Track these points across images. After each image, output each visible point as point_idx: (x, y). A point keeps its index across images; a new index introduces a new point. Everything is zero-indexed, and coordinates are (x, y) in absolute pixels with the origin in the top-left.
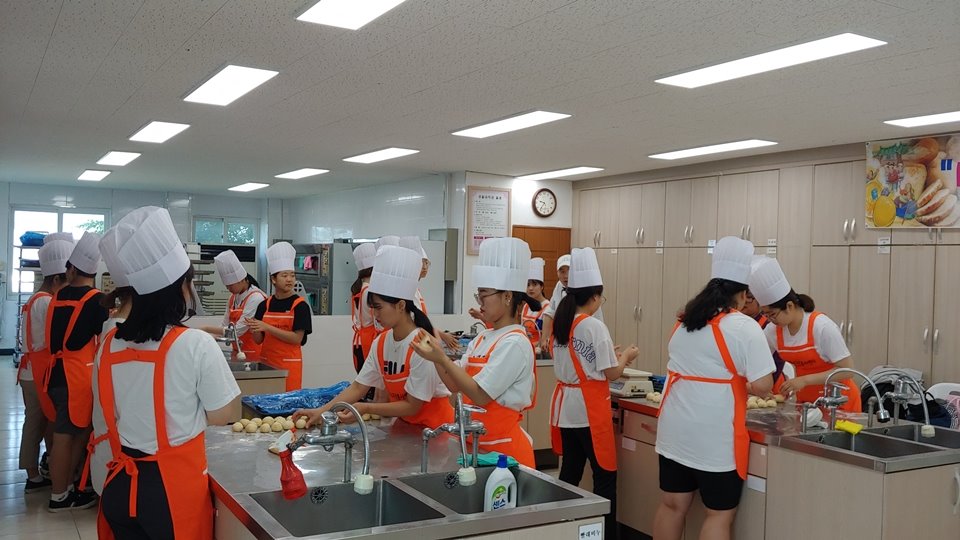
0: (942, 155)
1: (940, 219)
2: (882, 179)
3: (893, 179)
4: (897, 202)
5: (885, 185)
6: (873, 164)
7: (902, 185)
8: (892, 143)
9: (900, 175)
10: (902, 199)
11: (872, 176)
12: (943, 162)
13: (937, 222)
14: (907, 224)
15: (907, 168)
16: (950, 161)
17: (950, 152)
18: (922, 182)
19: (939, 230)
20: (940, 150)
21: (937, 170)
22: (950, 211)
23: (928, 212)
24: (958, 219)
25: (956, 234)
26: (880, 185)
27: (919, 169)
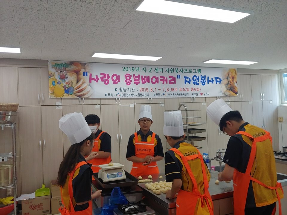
0: (82, 71)
1: (84, 95)
2: (57, 77)
3: (63, 78)
4: (65, 87)
5: (58, 80)
6: (52, 70)
7: (67, 81)
8: (61, 62)
9: (66, 76)
10: (67, 86)
11: (51, 76)
12: (84, 73)
13: (83, 96)
14: (70, 97)
15: (69, 74)
16: (87, 73)
17: (86, 69)
18: (76, 80)
19: (84, 99)
20: (82, 68)
21: (82, 76)
22: (89, 92)
23: (79, 91)
24: (92, 95)
25: (90, 101)
26: (56, 80)
27: (74, 75)
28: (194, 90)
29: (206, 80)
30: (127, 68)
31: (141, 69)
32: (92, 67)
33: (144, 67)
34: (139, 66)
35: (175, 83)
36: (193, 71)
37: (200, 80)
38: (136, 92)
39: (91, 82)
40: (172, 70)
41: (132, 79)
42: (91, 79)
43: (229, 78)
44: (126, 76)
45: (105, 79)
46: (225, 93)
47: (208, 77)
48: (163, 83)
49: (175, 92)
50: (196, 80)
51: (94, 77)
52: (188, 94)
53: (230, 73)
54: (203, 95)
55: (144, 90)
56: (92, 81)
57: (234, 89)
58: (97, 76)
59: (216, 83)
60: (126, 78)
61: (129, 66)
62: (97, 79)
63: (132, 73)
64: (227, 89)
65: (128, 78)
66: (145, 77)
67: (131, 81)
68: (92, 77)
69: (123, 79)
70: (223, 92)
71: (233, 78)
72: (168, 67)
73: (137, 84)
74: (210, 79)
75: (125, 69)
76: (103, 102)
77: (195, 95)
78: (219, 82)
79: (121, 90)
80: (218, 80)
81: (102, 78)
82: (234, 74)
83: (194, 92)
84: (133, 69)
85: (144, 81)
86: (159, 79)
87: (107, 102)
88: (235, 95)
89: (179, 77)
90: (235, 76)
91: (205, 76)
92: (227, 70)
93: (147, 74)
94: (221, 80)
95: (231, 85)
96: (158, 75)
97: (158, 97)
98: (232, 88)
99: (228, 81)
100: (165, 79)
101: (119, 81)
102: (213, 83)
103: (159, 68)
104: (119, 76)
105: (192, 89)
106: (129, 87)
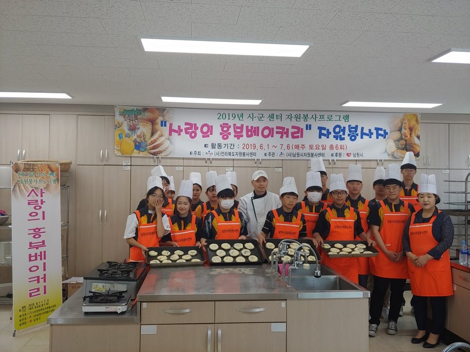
0: (160, 119)
1: (160, 152)
2: (125, 128)
3: (133, 129)
4: (135, 141)
5: (127, 131)
6: (119, 119)
7: (139, 133)
8: (131, 108)
9: (138, 127)
10: (138, 140)
11: (118, 126)
12: (162, 122)
13: (159, 154)
14: (141, 154)
15: (141, 123)
16: (165, 122)
17: (165, 117)
18: (150, 132)
19: (160, 158)
20: (159, 116)
21: (158, 126)
22: (167, 148)
23: (154, 148)
24: (171, 152)
25: (169, 160)
26: (124, 131)
27: (148, 124)
28: (335, 148)
29: (359, 132)
30: (224, 115)
31: (246, 116)
32: (173, 114)
33: (250, 112)
34: (242, 112)
35: (302, 136)
36: (334, 118)
37: (347, 132)
38: (236, 150)
39: (171, 135)
40: (298, 117)
41: (231, 130)
42: (171, 131)
43: (403, 129)
44: (222, 127)
45: (191, 131)
46: (393, 155)
47: (362, 128)
48: (282, 137)
49: (301, 151)
50: (339, 132)
51: (175, 127)
52: (323, 155)
53: (406, 121)
54: (352, 156)
55: (250, 146)
56: (173, 133)
57: (413, 147)
58: (179, 127)
59: (377, 138)
60: (222, 129)
61: (227, 112)
62: (179, 131)
63: (231, 123)
64: (398, 148)
65: (225, 129)
66: (252, 127)
67: (230, 134)
68: (173, 128)
69: (217, 130)
70: (390, 153)
71: (411, 129)
72: (291, 112)
73: (238, 139)
74: (366, 131)
75: (221, 116)
76: (186, 163)
77: (336, 156)
78: (381, 135)
79: (213, 146)
80: (380, 132)
81: (186, 129)
82: (413, 123)
83: (334, 151)
84: (234, 116)
85: (250, 133)
86: (275, 130)
87: (192, 163)
89: (309, 127)
90: (416, 126)
91: (357, 126)
92: (401, 116)
93: (255, 123)
94: (386, 133)
95: (406, 141)
96: (273, 124)
97: (271, 158)
98: (408, 146)
99: (402, 135)
100: (285, 131)
101: (211, 134)
102: (370, 137)
103: (276, 113)
104: (212, 126)
105: (331, 147)
106: (226, 142)
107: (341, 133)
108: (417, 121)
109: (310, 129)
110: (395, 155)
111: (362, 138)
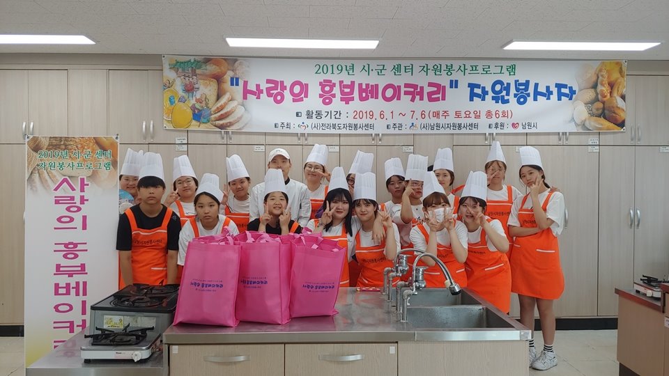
0: (229, 74)
1: (231, 124)
2: (179, 88)
3: (190, 89)
4: (193, 108)
5: (181, 93)
6: (169, 74)
7: (198, 95)
8: (187, 59)
9: (196, 86)
10: (198, 106)
11: (168, 85)
12: (232, 79)
13: (229, 126)
14: (203, 127)
15: (201, 81)
16: (237, 79)
17: (237, 72)
18: (216, 94)
19: (230, 133)
20: (228, 69)
21: (227, 85)
22: (240, 118)
23: (221, 118)
24: (246, 124)
25: (243, 137)
26: (177, 93)
27: (212, 83)
28: (494, 116)
29: (531, 90)
30: (325, 67)
31: (358, 68)
32: (248, 67)
33: (365, 63)
34: (353, 62)
35: (444, 98)
36: (493, 70)
37: (513, 91)
38: (344, 120)
39: (246, 99)
40: (437, 69)
41: (336, 90)
42: (246, 92)
43: (599, 86)
44: (322, 85)
45: (275, 92)
46: (584, 124)
47: (536, 85)
48: (413, 100)
49: (442, 121)
50: (501, 91)
51: (252, 87)
52: (476, 126)
53: (604, 73)
54: (521, 127)
55: (365, 115)
56: (249, 96)
57: (614, 113)
58: (258, 86)
59: (559, 99)
60: (323, 89)
61: (329, 63)
62: (257, 94)
63: (335, 79)
64: (592, 115)
65: (327, 89)
67: (334, 96)
68: (248, 88)
69: (314, 91)
70: (578, 121)
71: (612, 85)
72: (427, 62)
73: (347, 103)
74: (542, 89)
75: (321, 69)
76: (270, 139)
77: (496, 127)
78: (566, 95)
79: (309, 115)
80: (563, 90)
81: (268, 90)
82: (616, 75)
83: (494, 120)
84: (340, 68)
85: (364, 95)
86: (403, 89)
87: (279, 140)
88: (617, 129)
89: (454, 84)
90: (619, 81)
91: (528, 82)
92: (596, 65)
93: (373, 79)
94: (573, 92)
95: (603, 103)
96: (399, 81)
97: (397, 131)
98: (606, 111)
99: (597, 94)
100: (419, 90)
101: (306, 96)
102: (549, 99)
103: (404, 63)
104: (307, 85)
105: (489, 114)
106: (328, 108)
107: (504, 93)
108: (621, 72)
109: (456, 87)
110: (587, 124)
111: (535, 99)
